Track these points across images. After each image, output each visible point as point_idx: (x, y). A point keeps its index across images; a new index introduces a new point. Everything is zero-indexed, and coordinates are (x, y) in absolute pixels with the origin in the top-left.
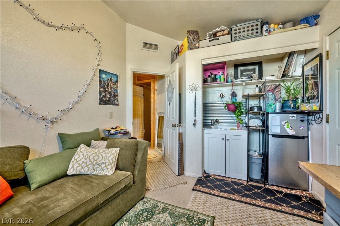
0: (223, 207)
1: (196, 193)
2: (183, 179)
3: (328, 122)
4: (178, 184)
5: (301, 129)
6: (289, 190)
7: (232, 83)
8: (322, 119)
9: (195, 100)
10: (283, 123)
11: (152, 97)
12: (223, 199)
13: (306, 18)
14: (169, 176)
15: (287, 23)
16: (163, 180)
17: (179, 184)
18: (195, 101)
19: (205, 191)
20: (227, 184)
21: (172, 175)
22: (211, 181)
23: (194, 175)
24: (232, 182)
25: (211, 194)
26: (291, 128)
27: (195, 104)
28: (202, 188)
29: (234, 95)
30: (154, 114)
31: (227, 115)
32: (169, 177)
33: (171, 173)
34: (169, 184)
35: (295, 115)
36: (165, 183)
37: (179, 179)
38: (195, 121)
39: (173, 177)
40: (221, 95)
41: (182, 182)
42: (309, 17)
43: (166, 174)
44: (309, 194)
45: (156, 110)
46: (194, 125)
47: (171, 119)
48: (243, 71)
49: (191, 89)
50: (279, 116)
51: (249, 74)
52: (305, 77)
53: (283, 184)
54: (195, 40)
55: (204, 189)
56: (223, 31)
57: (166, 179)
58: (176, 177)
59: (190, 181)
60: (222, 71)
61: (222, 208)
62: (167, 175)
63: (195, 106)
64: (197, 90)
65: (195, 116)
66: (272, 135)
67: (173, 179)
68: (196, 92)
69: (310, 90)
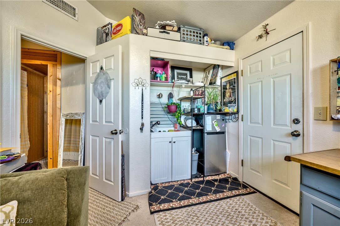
0: (193, 218)
1: (157, 216)
2: (130, 203)
3: (242, 120)
4: (128, 213)
5: (223, 126)
6: (217, 176)
7: (173, 84)
8: (238, 118)
9: (142, 98)
10: (213, 122)
11: (51, 89)
12: (186, 208)
13: (228, 42)
14: (107, 207)
15: (217, 41)
16: (103, 218)
17: (130, 214)
18: (142, 100)
19: (165, 208)
20: (178, 190)
21: (111, 204)
22: (162, 192)
23: (141, 191)
24: (180, 185)
25: (173, 209)
26: (218, 126)
27: (142, 104)
28: (160, 206)
29: (171, 96)
30: (54, 115)
31: (164, 116)
32: (108, 209)
33: (108, 200)
34: (116, 220)
35: (219, 116)
36: (109, 221)
37: (125, 206)
38: (143, 125)
39: (116, 207)
40: (161, 95)
41: (133, 209)
42: (230, 42)
43: (101, 206)
44: (228, 175)
45: (58, 111)
46: (141, 129)
47: (104, 123)
48: (178, 74)
49: (137, 84)
50: (211, 117)
51: (183, 78)
52: (222, 87)
53: (214, 172)
54: (141, 24)
55: (163, 206)
56: (172, 26)
57: (105, 215)
58: (120, 204)
59: (140, 203)
60: (161, 70)
61: (193, 220)
62: (104, 207)
63: (142, 106)
64: (144, 86)
65: (142, 118)
66: (206, 133)
67: (118, 209)
68: (144, 88)
69: (228, 97)
